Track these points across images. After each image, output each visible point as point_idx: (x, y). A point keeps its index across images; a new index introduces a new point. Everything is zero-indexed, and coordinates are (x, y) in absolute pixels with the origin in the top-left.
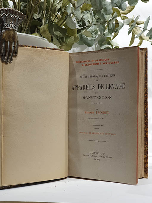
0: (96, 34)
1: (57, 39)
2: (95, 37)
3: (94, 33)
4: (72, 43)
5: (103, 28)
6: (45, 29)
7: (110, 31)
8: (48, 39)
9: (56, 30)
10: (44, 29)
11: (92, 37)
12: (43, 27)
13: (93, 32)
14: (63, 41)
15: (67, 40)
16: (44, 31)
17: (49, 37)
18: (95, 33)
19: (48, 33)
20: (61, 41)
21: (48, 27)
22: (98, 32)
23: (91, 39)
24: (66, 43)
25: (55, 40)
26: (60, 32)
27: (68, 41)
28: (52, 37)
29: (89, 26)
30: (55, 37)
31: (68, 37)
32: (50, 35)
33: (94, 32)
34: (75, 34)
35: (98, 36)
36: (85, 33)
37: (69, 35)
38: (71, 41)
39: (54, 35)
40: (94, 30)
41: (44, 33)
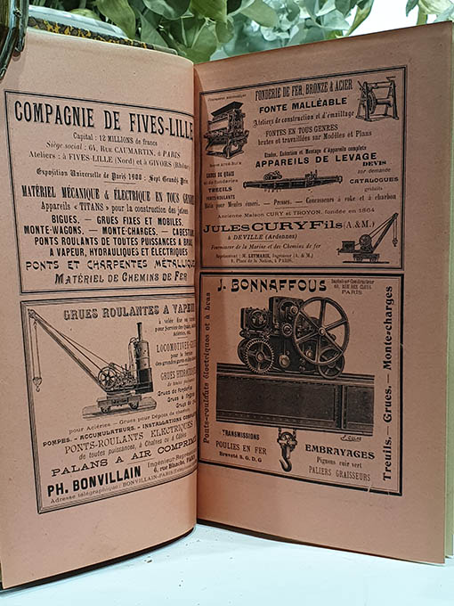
0: (290, 18)
1: (158, 30)
2: (289, 31)
3: (284, 17)
4: (211, 45)
8: (123, 25)
11: (280, 30)
13: (283, 11)
14: (178, 39)
15: (191, 37)
17: (129, 19)
18: (287, 17)
19: (124, 4)
20: (171, 37)
22: (299, 11)
23: (275, 38)
24: (189, 47)
25: (147, 30)
27: (196, 37)
28: (138, 21)
30: (149, 21)
31: (194, 24)
32: (131, 13)
33: (286, 14)
34: (220, 10)
35: (298, 30)
36: (252, 11)
37: (200, 17)
38: (206, 41)
39: (145, 13)
40: (283, 6)
41: (111, 5)
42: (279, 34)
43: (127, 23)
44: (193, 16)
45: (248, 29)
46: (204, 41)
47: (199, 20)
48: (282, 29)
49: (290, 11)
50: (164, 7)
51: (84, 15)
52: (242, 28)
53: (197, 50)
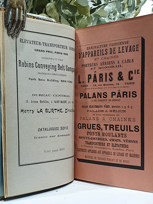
0: (114, 15)
1: (67, 20)
2: (114, 19)
4: (86, 24)
5: (121, 6)
6: (52, 7)
7: (130, 8)
8: (55, 18)
9: (65, 8)
10: (50, 7)
11: (111, 19)
12: (50, 5)
13: (112, 13)
14: (75, 23)
16: (51, 10)
17: (57, 16)
18: (113, 14)
19: (55, 11)
20: (73, 22)
21: (55, 6)
22: (117, 13)
24: (78, 25)
25: (63, 19)
26: (69, 10)
27: (80, 21)
28: (60, 17)
29: (105, 4)
30: (64, 17)
32: (57, 14)
33: (113, 13)
34: (88, 12)
35: (117, 18)
36: (100, 13)
37: (81, 15)
38: (84, 23)
39: (63, 14)
40: (112, 11)
41: (51, 12)
42: (111, 20)
43: (56, 17)
44: (79, 15)
45: (101, 19)
46: (83, 23)
47: (81, 16)
48: (112, 18)
49: (114, 12)
50: (68, 12)
51: (43, 16)
52: (99, 19)
53: (81, 26)
